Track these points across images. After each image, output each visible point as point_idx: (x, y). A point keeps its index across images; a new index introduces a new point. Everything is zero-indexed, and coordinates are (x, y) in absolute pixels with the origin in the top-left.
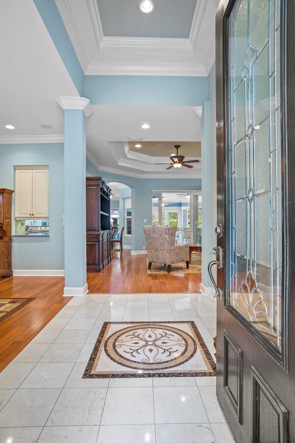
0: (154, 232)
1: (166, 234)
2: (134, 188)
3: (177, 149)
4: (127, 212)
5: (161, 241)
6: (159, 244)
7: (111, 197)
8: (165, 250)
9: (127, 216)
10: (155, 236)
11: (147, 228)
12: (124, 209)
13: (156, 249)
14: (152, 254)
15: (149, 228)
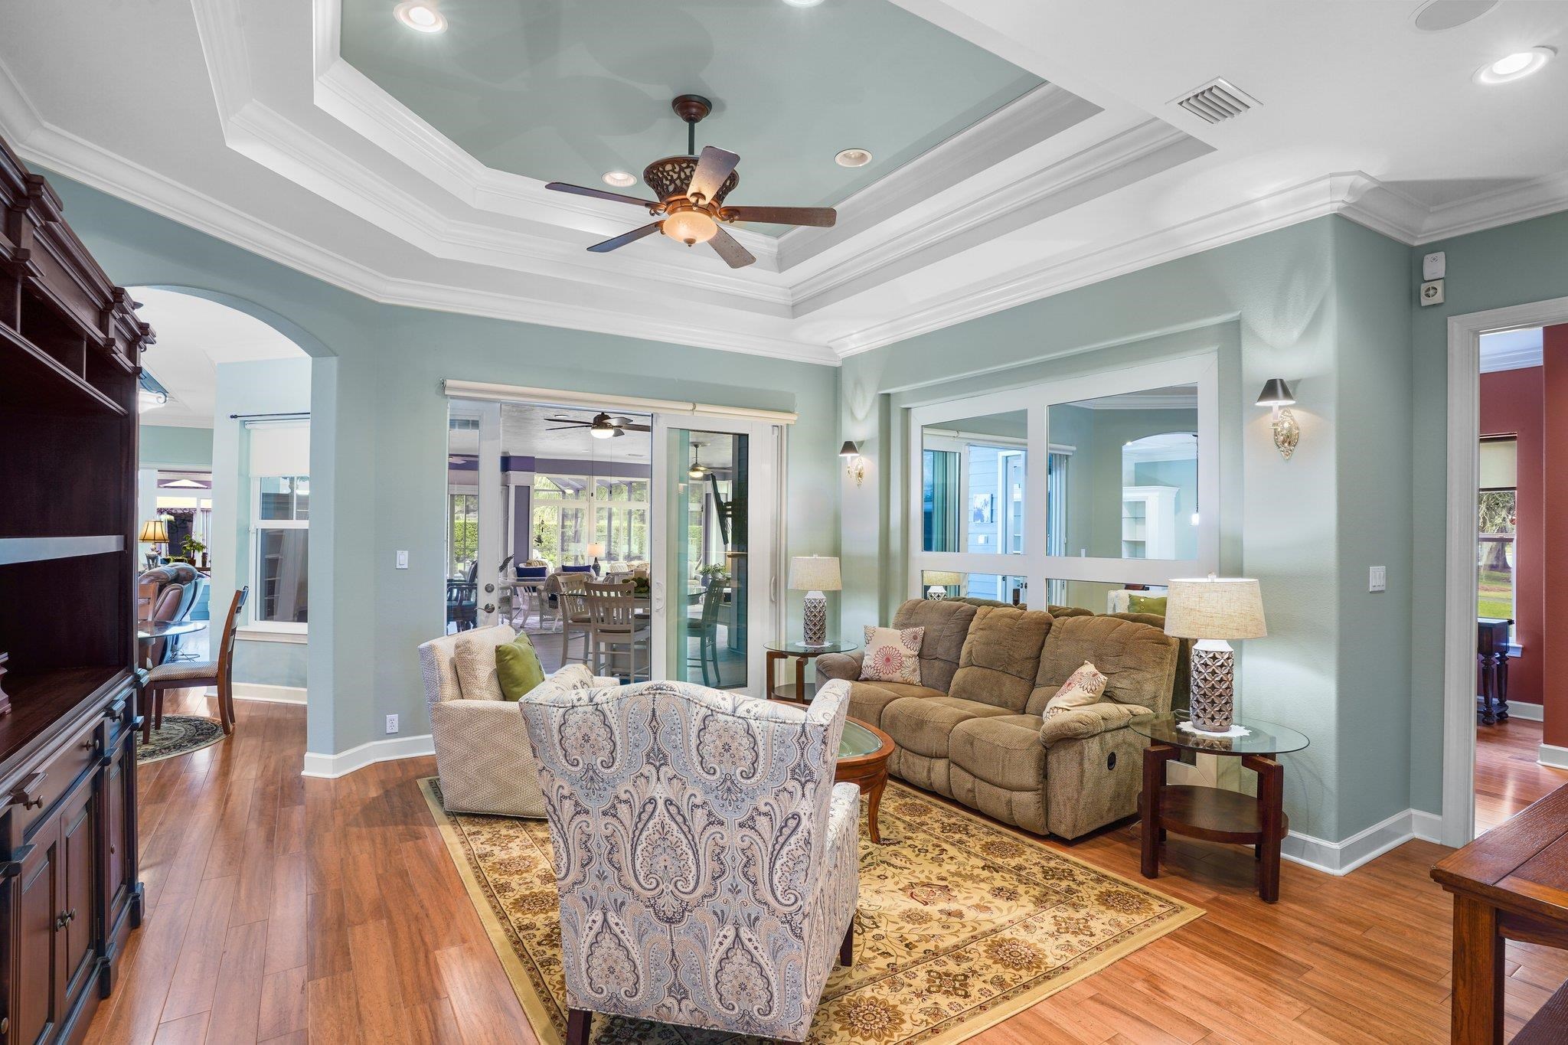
0: (657, 758)
1: (791, 785)
2: (336, 355)
3: (692, 120)
4: (265, 496)
5: (733, 838)
6: (709, 867)
7: (146, 402)
8: (766, 922)
9: (264, 517)
10: (660, 791)
11: (573, 719)
12: (244, 476)
13: (668, 904)
14: (607, 941)
15: (597, 720)
